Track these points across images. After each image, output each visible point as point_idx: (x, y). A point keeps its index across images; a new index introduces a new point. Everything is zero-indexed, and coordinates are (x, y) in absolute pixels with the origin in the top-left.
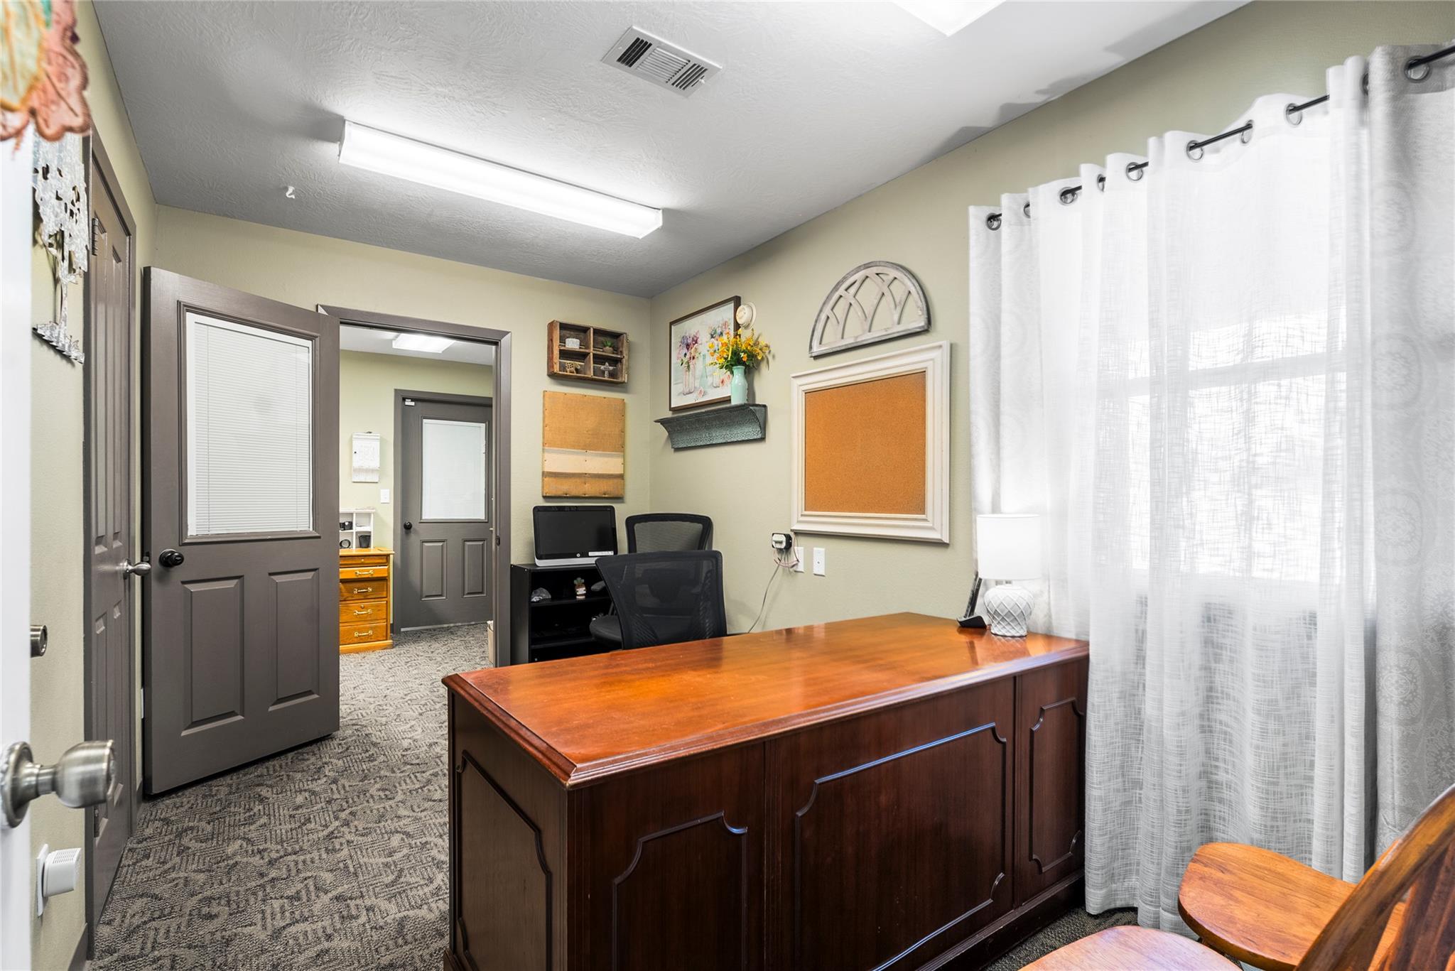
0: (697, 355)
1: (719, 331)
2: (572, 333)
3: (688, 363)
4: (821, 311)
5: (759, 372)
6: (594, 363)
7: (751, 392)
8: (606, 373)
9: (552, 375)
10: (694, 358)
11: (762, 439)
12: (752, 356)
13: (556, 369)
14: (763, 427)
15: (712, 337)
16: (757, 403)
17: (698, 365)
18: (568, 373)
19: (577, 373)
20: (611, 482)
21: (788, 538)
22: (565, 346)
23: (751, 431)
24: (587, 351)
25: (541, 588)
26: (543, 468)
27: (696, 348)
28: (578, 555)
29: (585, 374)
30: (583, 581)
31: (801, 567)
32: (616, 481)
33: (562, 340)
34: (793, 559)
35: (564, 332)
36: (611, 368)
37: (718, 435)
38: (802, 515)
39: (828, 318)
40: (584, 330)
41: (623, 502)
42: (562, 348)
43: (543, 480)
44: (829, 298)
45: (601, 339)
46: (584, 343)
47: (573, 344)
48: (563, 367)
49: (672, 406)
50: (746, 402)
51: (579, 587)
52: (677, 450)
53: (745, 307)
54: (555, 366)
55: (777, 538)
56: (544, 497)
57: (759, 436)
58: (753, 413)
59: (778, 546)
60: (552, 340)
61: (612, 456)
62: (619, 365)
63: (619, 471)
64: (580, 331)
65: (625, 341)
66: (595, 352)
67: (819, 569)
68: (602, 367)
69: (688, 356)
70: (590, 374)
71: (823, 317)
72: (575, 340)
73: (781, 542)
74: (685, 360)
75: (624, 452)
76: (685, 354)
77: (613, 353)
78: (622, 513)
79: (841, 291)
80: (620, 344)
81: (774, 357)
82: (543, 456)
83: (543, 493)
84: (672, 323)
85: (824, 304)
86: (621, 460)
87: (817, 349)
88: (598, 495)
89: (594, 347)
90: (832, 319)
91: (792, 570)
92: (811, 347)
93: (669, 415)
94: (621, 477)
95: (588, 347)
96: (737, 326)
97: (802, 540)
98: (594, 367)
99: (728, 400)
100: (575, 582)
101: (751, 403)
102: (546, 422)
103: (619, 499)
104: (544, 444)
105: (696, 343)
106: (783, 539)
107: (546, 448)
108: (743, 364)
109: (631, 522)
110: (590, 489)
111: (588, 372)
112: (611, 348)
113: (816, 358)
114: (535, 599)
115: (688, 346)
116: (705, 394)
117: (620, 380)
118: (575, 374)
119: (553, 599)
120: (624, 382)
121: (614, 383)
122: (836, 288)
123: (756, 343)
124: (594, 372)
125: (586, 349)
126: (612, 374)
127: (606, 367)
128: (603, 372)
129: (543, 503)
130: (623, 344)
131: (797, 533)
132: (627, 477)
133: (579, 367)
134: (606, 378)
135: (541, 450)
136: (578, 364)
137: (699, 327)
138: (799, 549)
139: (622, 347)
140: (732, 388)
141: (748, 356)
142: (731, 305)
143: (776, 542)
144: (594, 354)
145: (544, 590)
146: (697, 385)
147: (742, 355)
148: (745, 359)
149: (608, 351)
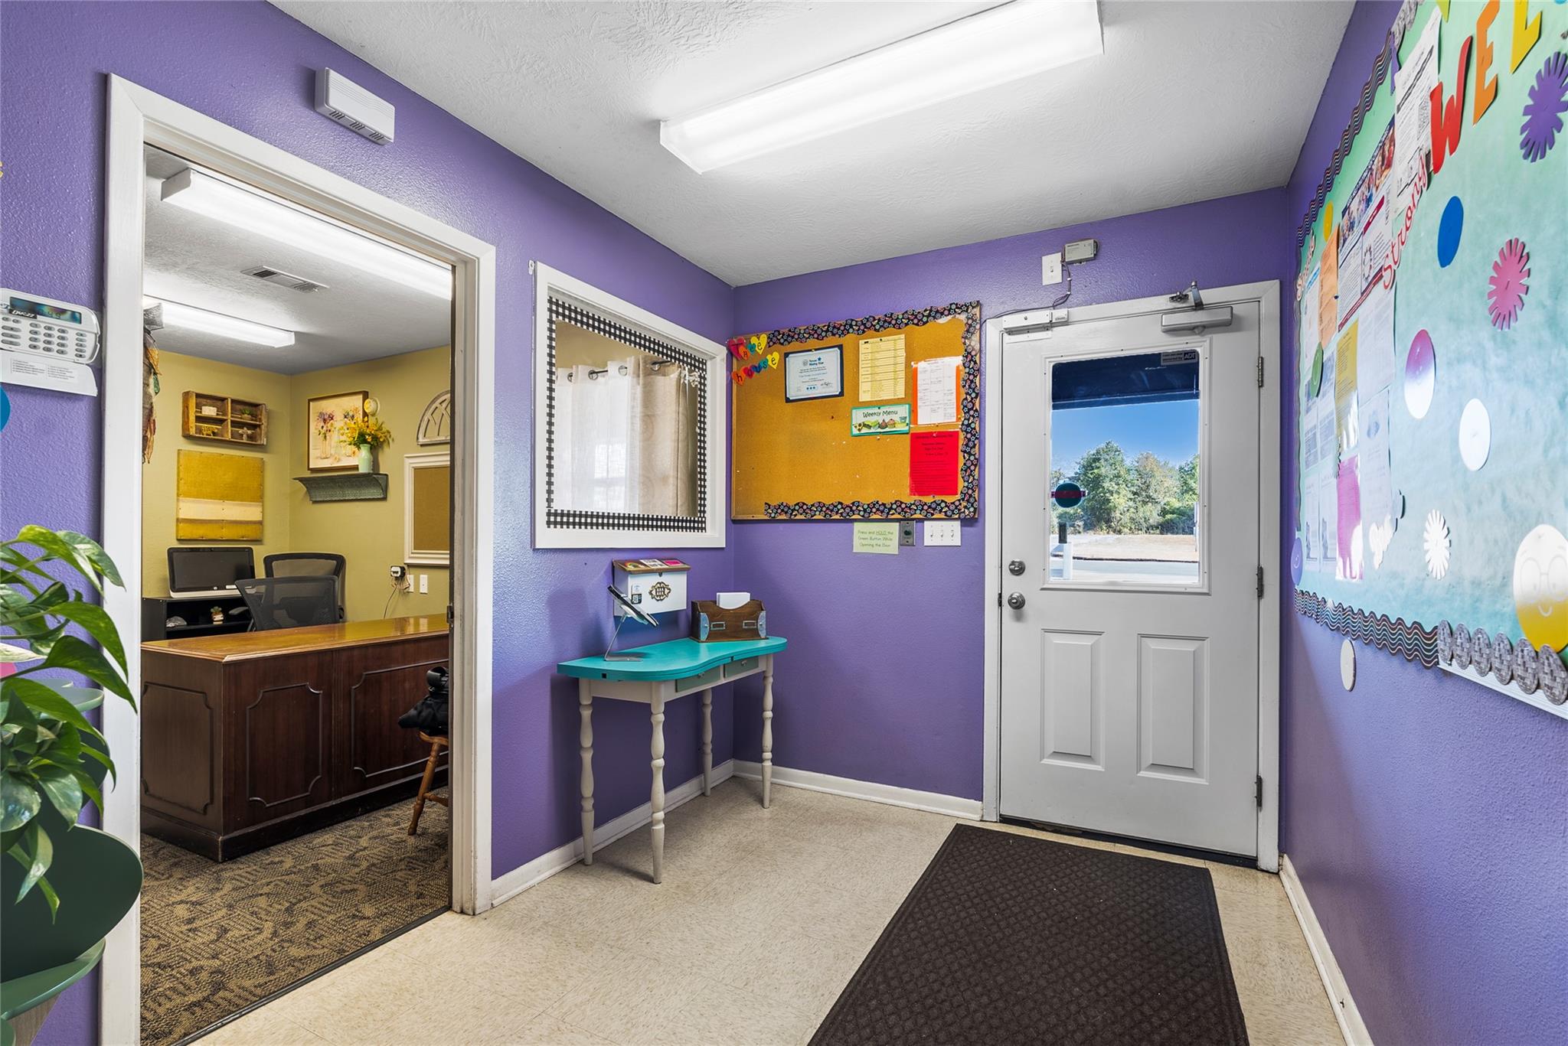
0: (333, 429)
1: (351, 414)
2: (208, 401)
3: (325, 434)
4: (424, 415)
5: (383, 449)
6: (232, 427)
7: (375, 464)
8: (245, 436)
9: (187, 436)
10: (330, 431)
11: (384, 499)
12: (375, 438)
13: (192, 432)
14: (385, 490)
15: (345, 417)
16: (381, 472)
17: (334, 437)
18: (205, 436)
19: (214, 436)
20: (249, 527)
21: (403, 569)
22: (201, 412)
23: (376, 493)
24: (225, 418)
25: (176, 617)
26: (177, 515)
27: (332, 424)
28: (215, 588)
29: (223, 436)
30: (220, 609)
31: (412, 589)
32: (254, 526)
33: (199, 406)
34: (406, 585)
35: (200, 400)
36: (249, 432)
37: (350, 494)
38: (412, 553)
39: (429, 420)
40: (223, 400)
41: (262, 544)
42: (199, 414)
43: (177, 526)
44: (429, 407)
45: (239, 407)
46: (222, 410)
47: (209, 411)
48: (199, 430)
49: (311, 467)
50: (371, 472)
51: (216, 614)
52: (315, 502)
53: (371, 401)
54: (191, 430)
55: (394, 569)
56: (178, 540)
57: (382, 496)
58: (376, 480)
59: (395, 575)
60: (187, 407)
61: (250, 506)
62: (258, 430)
63: (259, 518)
64: (218, 401)
65: (264, 411)
66: (233, 419)
67: (424, 589)
68: (241, 431)
69: (325, 428)
70: (228, 437)
71: (426, 419)
72: (211, 408)
73: (397, 572)
74: (323, 431)
75: (263, 502)
76: (323, 427)
77: (252, 420)
78: (260, 553)
79: (437, 404)
80: (259, 412)
81: (393, 440)
82: (177, 505)
83: (177, 536)
84: (310, 401)
85: (426, 410)
86: (260, 509)
87: (422, 440)
88: (236, 538)
89: (232, 413)
90: (432, 422)
91: (405, 593)
92: (418, 438)
93: (308, 475)
94: (261, 523)
95: (225, 414)
96: (365, 414)
97: (412, 570)
98: (232, 431)
99: (356, 468)
100: (212, 610)
101: (376, 472)
102: (181, 476)
103: (258, 541)
104: (178, 495)
105: (332, 419)
106: (399, 570)
107: (180, 498)
108: (369, 443)
109: (269, 561)
110: (226, 533)
111: (226, 435)
112: (250, 416)
113: (422, 445)
114: (170, 625)
115: (325, 421)
116: (339, 460)
117: (259, 443)
118: (212, 437)
119: (188, 625)
120: (263, 445)
121: (252, 444)
122: (433, 402)
123: (380, 429)
124: (232, 435)
125: (223, 415)
126: (250, 437)
127: (246, 431)
128: (242, 435)
129: (177, 545)
130: (261, 412)
131: (410, 566)
132: (267, 523)
133: (216, 431)
134: (244, 441)
135: (175, 500)
136: (215, 427)
137: (333, 407)
138: (410, 578)
139: (261, 415)
140: (361, 459)
141: (372, 438)
142: (361, 397)
143: (394, 572)
144: (232, 421)
145: (179, 618)
146: (333, 452)
147: (367, 437)
148: (369, 440)
149: (246, 418)
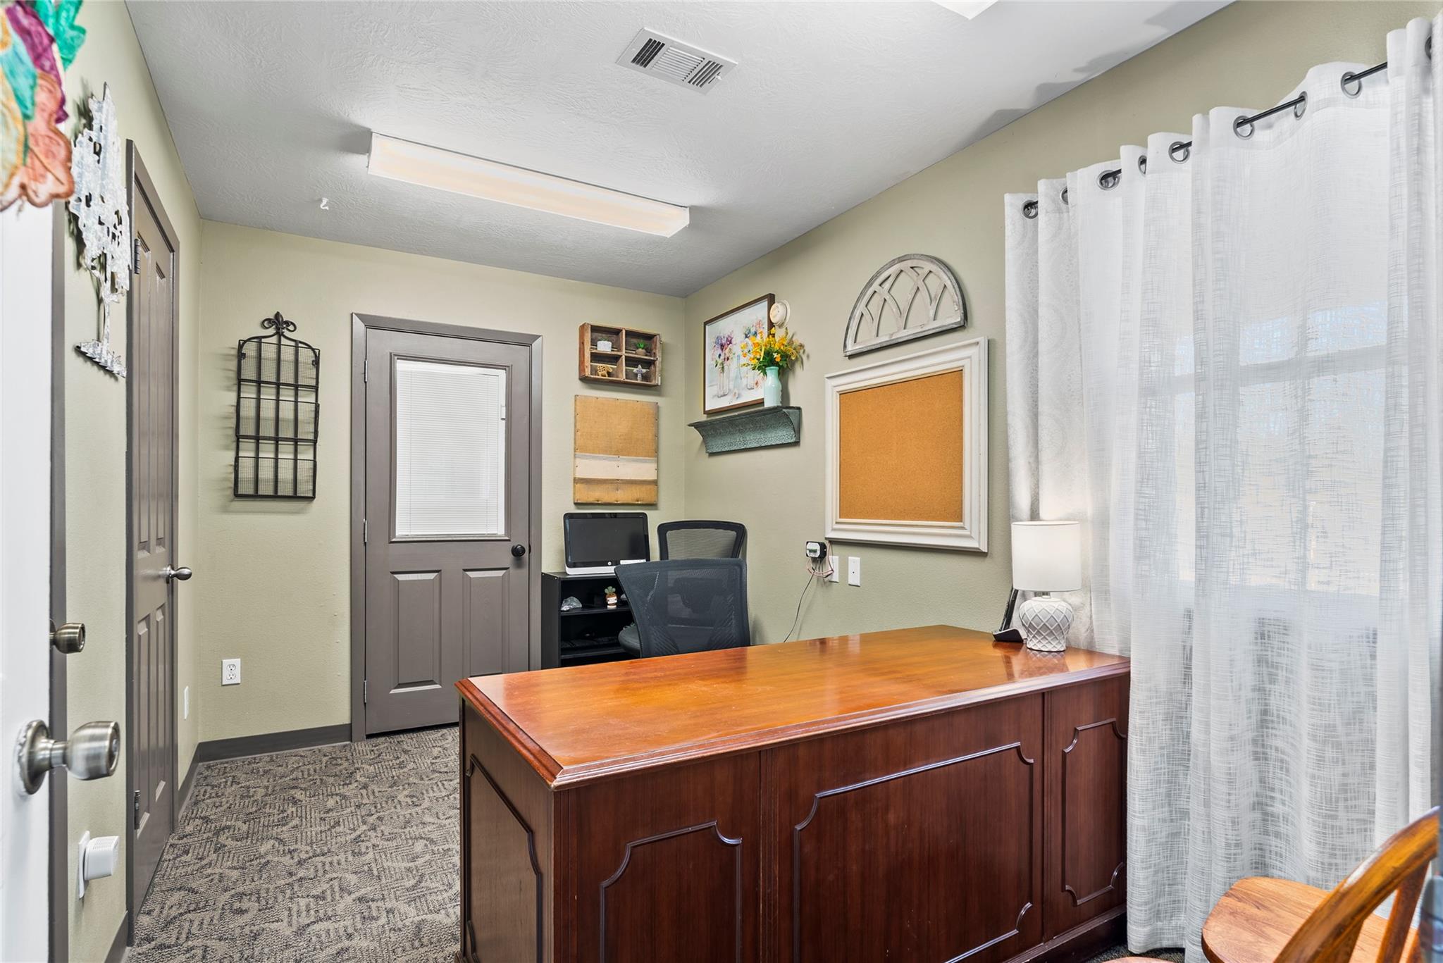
0: (731, 356)
1: (753, 330)
2: (604, 335)
3: (722, 364)
4: (855, 308)
5: (794, 373)
6: (626, 366)
7: (785, 394)
8: (639, 376)
9: (584, 379)
10: (728, 359)
11: (796, 444)
12: (785, 356)
13: (588, 373)
14: (798, 431)
15: (746, 337)
16: (791, 405)
17: (732, 366)
18: (600, 377)
19: (609, 376)
20: (645, 488)
21: (823, 546)
22: (596, 349)
23: (784, 435)
24: (619, 353)
25: (572, 597)
26: (574, 474)
27: (730, 349)
28: (609, 563)
29: (617, 377)
30: (614, 590)
31: (835, 577)
32: (649, 487)
33: (594, 343)
34: (827, 570)
35: (596, 335)
36: (644, 371)
37: (753, 439)
38: (837, 523)
39: (862, 314)
40: (617, 332)
41: (657, 509)
42: (594, 351)
43: (574, 486)
44: (863, 293)
45: (634, 341)
46: (616, 346)
47: (605, 347)
48: (594, 371)
49: (707, 409)
50: (780, 405)
51: (611, 596)
52: (712, 454)
53: (779, 305)
54: (586, 370)
55: (810, 546)
56: (576, 504)
57: (793, 440)
58: (787, 416)
59: (812, 555)
60: (583, 343)
61: (645, 461)
62: (652, 367)
63: (653, 477)
64: (613, 333)
65: (658, 343)
66: (627, 355)
67: (854, 579)
68: (635, 370)
69: (722, 357)
70: (622, 377)
71: (857, 314)
72: (606, 342)
73: (815, 551)
74: (720, 361)
75: (657, 457)
76: (720, 355)
77: (646, 355)
78: (655, 520)
79: (875, 286)
80: (653, 346)
81: (808, 356)
82: (575, 462)
83: (574, 499)
84: (706, 323)
85: (858, 300)
86: (655, 466)
87: (852, 348)
88: (631, 502)
89: (626, 349)
90: (867, 316)
91: (826, 582)
92: (845, 346)
93: (704, 418)
94: (655, 483)
95: (620, 350)
96: (771, 325)
97: (836, 549)
98: (626, 369)
99: (761, 402)
100: (606, 591)
101: (786, 405)
102: (578, 427)
103: (653, 505)
104: (575, 450)
105: (730, 343)
106: (818, 547)
107: (577, 453)
108: (777, 364)
109: (663, 529)
110: (622, 495)
111: (620, 375)
112: (644, 351)
113: (851, 357)
114: (565, 608)
115: (722, 346)
116: (739, 396)
117: (653, 383)
118: (607, 378)
119: (583, 607)
120: (657, 385)
121: (647, 386)
122: (870, 284)
123: (791, 343)
124: (626, 375)
125: (618, 351)
126: (645, 377)
127: (639, 370)
128: (636, 375)
129: (574, 510)
130: (656, 345)
131: (833, 542)
132: (661, 483)
133: (611, 371)
134: (639, 382)
135: (573, 456)
136: (610, 367)
137: (732, 326)
138: (833, 559)
139: (655, 348)
140: (766, 390)
141: (782, 356)
142: (765, 304)
143: (810, 551)
144: (626, 357)
145: (575, 599)
146: (732, 387)
147: (775, 355)
148: (778, 360)
149: (640, 353)
